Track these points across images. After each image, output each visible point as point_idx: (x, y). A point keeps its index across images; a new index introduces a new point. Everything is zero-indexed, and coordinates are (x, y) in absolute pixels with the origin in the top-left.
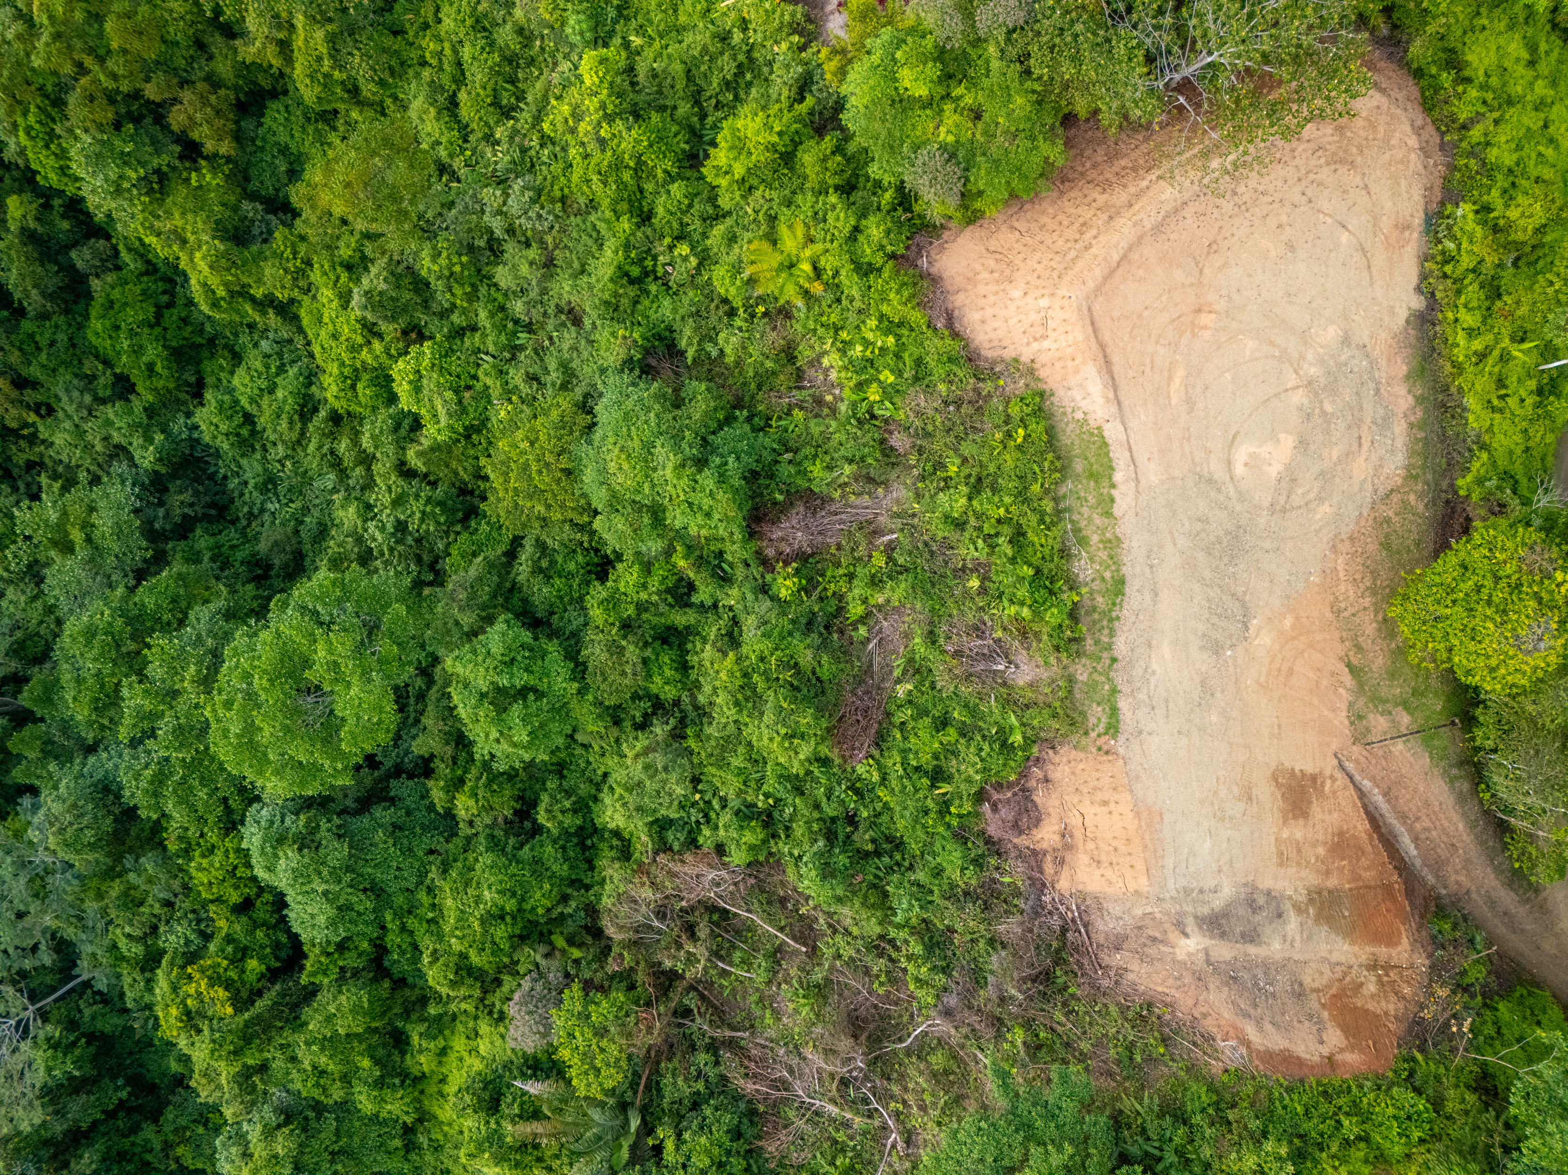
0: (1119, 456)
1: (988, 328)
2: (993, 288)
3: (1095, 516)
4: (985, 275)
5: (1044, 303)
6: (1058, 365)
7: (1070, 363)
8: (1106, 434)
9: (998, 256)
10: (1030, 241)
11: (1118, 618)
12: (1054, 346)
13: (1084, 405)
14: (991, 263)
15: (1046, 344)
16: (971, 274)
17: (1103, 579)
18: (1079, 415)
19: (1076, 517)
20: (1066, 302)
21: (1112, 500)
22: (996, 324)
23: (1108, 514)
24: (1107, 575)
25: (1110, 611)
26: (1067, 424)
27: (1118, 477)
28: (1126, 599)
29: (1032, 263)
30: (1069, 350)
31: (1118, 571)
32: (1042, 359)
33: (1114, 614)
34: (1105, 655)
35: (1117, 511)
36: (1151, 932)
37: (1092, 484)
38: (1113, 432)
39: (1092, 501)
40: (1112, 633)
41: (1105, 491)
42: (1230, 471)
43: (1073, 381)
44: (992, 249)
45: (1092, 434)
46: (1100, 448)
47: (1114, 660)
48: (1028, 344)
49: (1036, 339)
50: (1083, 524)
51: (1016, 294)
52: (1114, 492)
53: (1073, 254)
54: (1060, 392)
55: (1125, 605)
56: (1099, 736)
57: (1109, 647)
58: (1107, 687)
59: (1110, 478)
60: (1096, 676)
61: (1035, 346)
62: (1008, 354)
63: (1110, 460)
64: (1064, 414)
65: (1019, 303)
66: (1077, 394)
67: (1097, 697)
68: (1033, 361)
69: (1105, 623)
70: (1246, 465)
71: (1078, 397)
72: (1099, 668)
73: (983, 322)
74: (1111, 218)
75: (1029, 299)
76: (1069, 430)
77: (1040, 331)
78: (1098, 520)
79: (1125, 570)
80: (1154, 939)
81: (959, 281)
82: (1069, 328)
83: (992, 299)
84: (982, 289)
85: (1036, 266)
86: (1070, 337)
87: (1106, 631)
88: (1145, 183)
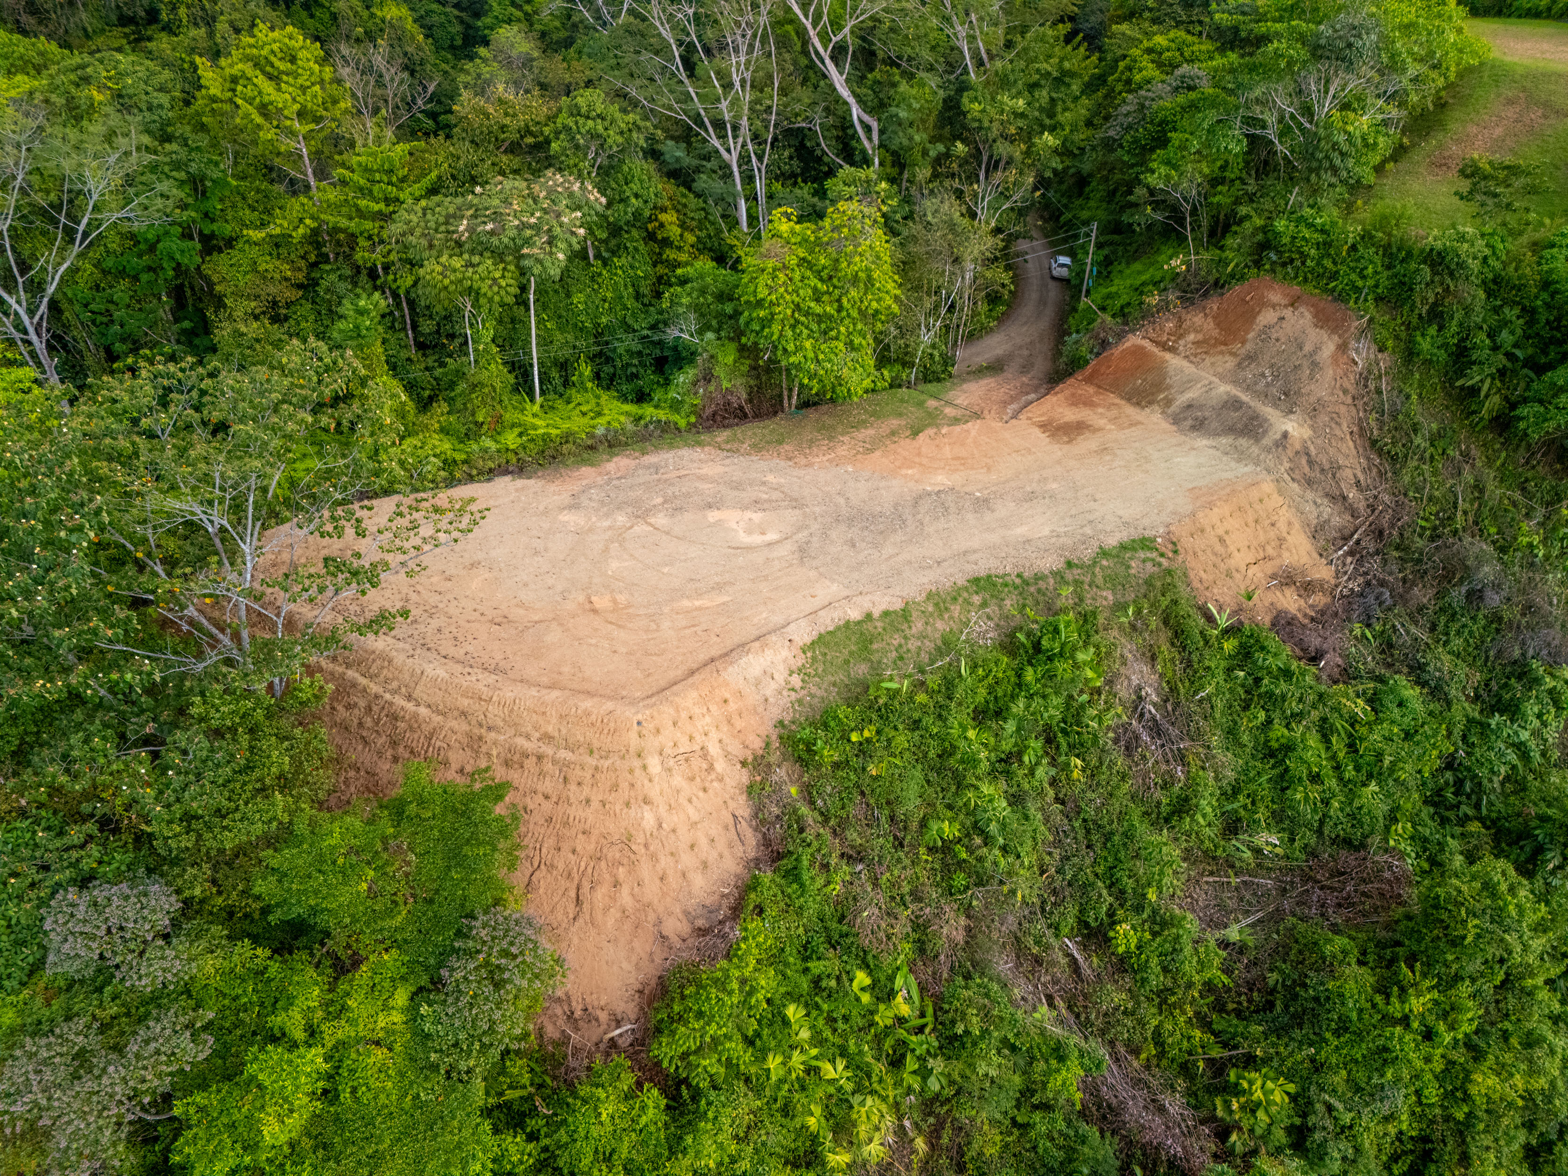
0: (828, 621)
1: (713, 856)
2: (645, 871)
3: (914, 630)
4: (625, 897)
5: (654, 764)
6: (739, 724)
7: (733, 706)
8: (808, 640)
9: (586, 885)
10: (549, 843)
11: (1019, 576)
12: (714, 735)
13: (781, 676)
14: (601, 894)
15: (714, 750)
16: (628, 926)
17: (984, 604)
18: (796, 681)
19: (925, 657)
20: (649, 726)
21: (886, 614)
22: (703, 842)
23: (905, 614)
24: (977, 599)
25: (1016, 588)
26: (812, 696)
27: (855, 615)
28: (993, 572)
29: (590, 815)
30: (714, 708)
31: (966, 589)
32: (736, 749)
33: (1018, 581)
34: (1069, 577)
35: (898, 605)
36: (1307, 469)
37: (875, 646)
38: (804, 634)
39: (897, 640)
40: (1038, 577)
41: (879, 624)
42: (778, 542)
43: (753, 698)
44: (571, 910)
45: (814, 658)
46: (827, 645)
47: (1069, 564)
48: (721, 780)
49: (711, 768)
50: (929, 645)
51: (649, 819)
52: (876, 613)
53: (563, 754)
54: (775, 713)
55: (1001, 572)
56: (1162, 555)
57: (1058, 575)
58: (1105, 563)
59: (859, 623)
60: (1099, 580)
61: (720, 766)
62: (743, 808)
63: (838, 628)
64: (800, 702)
65: (662, 810)
66: (770, 689)
67: (1121, 570)
68: (744, 764)
69: (1032, 589)
70: (763, 533)
71: (773, 685)
72: (1087, 580)
73: (705, 865)
74: (489, 729)
75: (654, 792)
76: (819, 693)
77: (698, 763)
78: (918, 626)
79: (961, 582)
80: (1311, 463)
81: (644, 945)
82: (684, 715)
83: (665, 862)
84: (651, 890)
85: (595, 804)
86: (697, 711)
87: (1042, 585)
88: (423, 711)
